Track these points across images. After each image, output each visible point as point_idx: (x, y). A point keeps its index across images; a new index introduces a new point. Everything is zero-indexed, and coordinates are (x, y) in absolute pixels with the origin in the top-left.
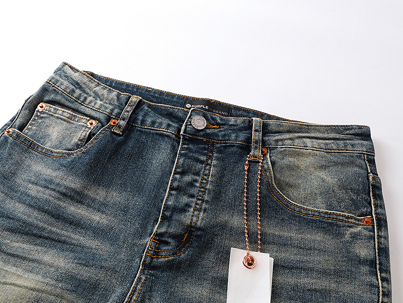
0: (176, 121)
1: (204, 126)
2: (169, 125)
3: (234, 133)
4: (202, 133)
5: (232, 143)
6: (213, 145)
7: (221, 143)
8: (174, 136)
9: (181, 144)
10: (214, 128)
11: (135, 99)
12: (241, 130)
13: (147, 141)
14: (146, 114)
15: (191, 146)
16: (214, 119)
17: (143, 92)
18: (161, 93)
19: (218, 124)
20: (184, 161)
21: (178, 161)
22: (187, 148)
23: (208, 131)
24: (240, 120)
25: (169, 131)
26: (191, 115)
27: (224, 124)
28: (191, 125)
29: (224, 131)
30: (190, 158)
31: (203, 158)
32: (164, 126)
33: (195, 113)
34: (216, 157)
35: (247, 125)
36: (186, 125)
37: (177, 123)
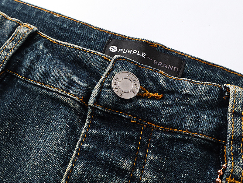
0: (86, 74)
1: (134, 92)
2: (71, 84)
3: (190, 112)
4: (128, 106)
5: (185, 135)
6: (148, 132)
7: (163, 131)
8: (76, 106)
9: (85, 126)
10: (153, 98)
11: (25, 29)
12: (204, 106)
13: (31, 107)
14: (38, 58)
15: (105, 132)
16: (154, 80)
17: (46, 19)
18: (73, 23)
19: (161, 91)
20: (85, 170)
21: (72, 168)
22: (96, 136)
23: (141, 103)
24: (203, 87)
25: (68, 95)
26: (113, 68)
27: (171, 92)
28: (110, 87)
29: (172, 106)
30: (97, 162)
31: (125, 163)
32: (62, 83)
33: (121, 64)
34: (152, 163)
35: (216, 98)
36: (101, 88)
37: (87, 79)
